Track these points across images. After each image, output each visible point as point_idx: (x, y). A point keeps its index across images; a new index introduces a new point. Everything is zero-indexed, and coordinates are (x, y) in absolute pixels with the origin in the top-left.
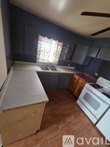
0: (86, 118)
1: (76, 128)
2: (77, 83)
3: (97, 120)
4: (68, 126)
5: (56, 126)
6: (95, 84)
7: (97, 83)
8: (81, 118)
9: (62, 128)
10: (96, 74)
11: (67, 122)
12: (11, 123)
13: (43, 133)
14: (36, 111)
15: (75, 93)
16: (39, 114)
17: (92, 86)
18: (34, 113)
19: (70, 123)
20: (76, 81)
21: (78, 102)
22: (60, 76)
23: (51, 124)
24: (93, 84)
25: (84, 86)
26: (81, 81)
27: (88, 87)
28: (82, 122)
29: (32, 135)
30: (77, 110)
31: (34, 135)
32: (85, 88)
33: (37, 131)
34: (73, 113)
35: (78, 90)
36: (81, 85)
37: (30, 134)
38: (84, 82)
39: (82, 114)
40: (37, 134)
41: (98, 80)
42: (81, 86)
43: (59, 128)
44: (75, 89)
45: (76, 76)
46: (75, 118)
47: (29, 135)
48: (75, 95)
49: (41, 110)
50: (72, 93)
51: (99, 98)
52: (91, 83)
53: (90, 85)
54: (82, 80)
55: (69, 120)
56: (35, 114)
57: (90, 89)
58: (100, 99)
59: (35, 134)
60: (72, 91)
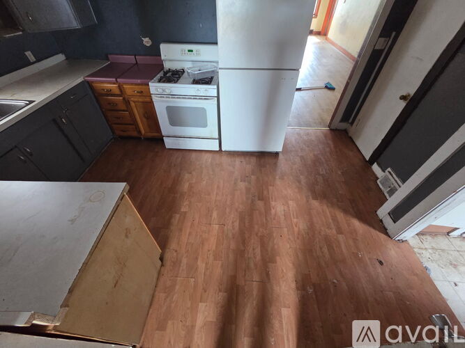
0: (203, 154)
1: (204, 182)
2: (127, 102)
3: (218, 141)
4: (193, 193)
5: (177, 216)
6: (166, 73)
7: (167, 65)
8: (198, 163)
9: (189, 207)
10: (147, 42)
11: (186, 190)
12: (107, 303)
13: (171, 248)
14: (127, 229)
15: (143, 132)
16: (135, 229)
17: (164, 82)
18: (127, 236)
19: (191, 187)
20: (117, 95)
21: (169, 143)
22: (54, 120)
23: (167, 225)
24: (161, 74)
25: (150, 95)
26: (131, 87)
27: (160, 91)
28: (203, 166)
29: (159, 273)
30: (180, 159)
31: (163, 268)
32: (155, 99)
33: (161, 259)
34: (181, 170)
35: (144, 120)
36: (140, 100)
37: (156, 275)
38: (141, 84)
39: (194, 155)
40: (164, 262)
41: (163, 57)
42: (143, 102)
43: (185, 213)
44: (134, 123)
45: (103, 82)
46: (191, 173)
47: (155, 280)
48: (150, 135)
49: (133, 218)
50: (138, 139)
51: (195, 97)
52: (159, 76)
53: (160, 81)
54: (132, 84)
55: (186, 186)
56: (129, 235)
57: (168, 92)
58: (200, 99)
59: (162, 265)
60: (135, 134)
